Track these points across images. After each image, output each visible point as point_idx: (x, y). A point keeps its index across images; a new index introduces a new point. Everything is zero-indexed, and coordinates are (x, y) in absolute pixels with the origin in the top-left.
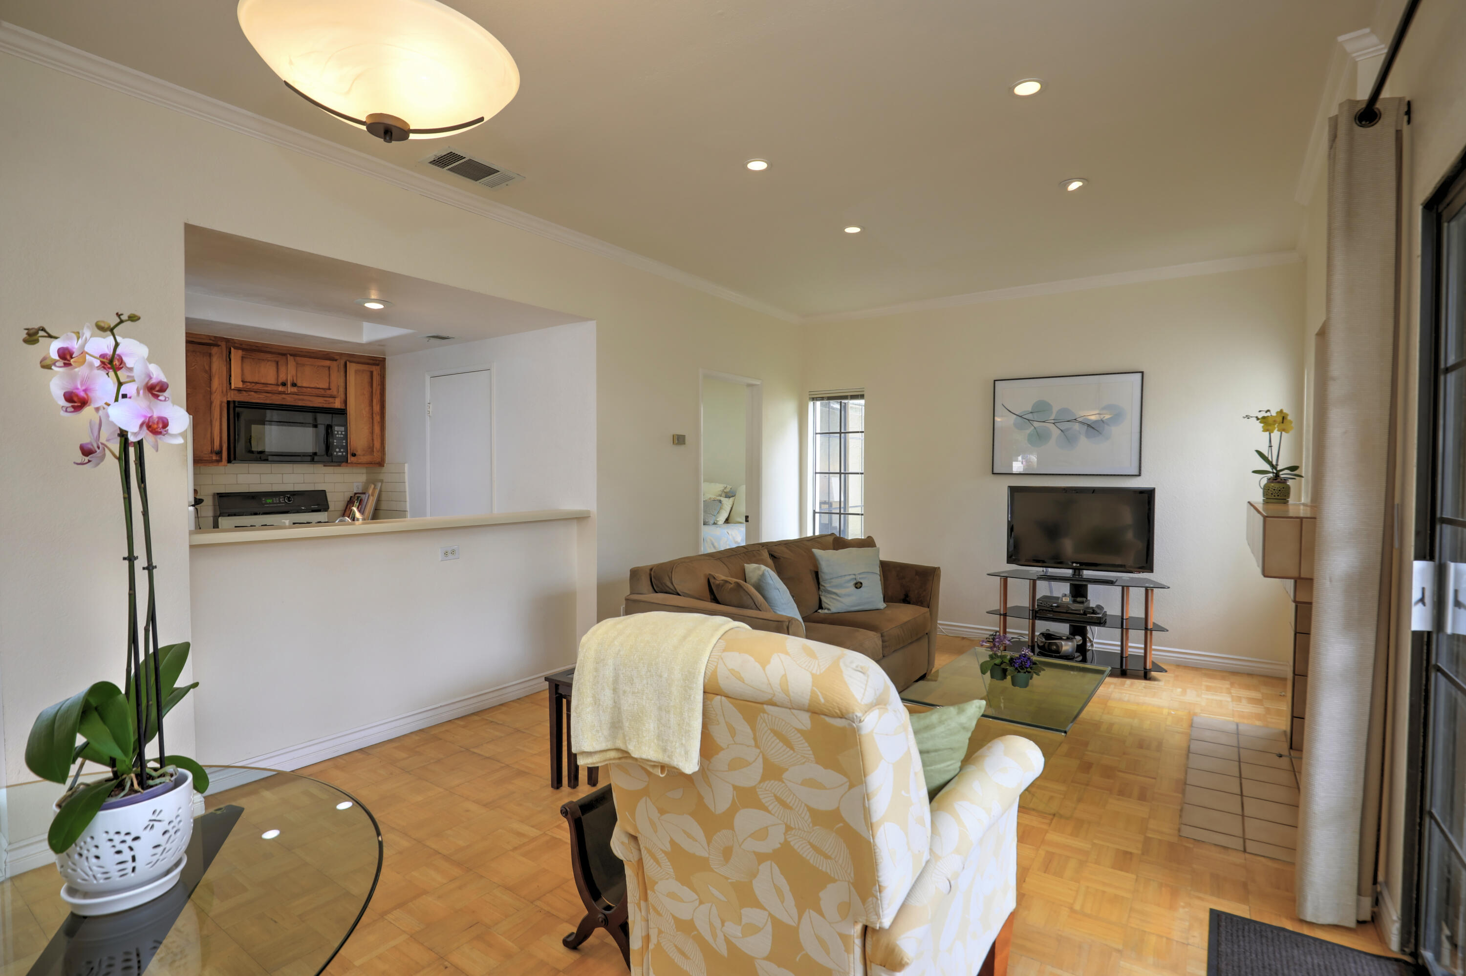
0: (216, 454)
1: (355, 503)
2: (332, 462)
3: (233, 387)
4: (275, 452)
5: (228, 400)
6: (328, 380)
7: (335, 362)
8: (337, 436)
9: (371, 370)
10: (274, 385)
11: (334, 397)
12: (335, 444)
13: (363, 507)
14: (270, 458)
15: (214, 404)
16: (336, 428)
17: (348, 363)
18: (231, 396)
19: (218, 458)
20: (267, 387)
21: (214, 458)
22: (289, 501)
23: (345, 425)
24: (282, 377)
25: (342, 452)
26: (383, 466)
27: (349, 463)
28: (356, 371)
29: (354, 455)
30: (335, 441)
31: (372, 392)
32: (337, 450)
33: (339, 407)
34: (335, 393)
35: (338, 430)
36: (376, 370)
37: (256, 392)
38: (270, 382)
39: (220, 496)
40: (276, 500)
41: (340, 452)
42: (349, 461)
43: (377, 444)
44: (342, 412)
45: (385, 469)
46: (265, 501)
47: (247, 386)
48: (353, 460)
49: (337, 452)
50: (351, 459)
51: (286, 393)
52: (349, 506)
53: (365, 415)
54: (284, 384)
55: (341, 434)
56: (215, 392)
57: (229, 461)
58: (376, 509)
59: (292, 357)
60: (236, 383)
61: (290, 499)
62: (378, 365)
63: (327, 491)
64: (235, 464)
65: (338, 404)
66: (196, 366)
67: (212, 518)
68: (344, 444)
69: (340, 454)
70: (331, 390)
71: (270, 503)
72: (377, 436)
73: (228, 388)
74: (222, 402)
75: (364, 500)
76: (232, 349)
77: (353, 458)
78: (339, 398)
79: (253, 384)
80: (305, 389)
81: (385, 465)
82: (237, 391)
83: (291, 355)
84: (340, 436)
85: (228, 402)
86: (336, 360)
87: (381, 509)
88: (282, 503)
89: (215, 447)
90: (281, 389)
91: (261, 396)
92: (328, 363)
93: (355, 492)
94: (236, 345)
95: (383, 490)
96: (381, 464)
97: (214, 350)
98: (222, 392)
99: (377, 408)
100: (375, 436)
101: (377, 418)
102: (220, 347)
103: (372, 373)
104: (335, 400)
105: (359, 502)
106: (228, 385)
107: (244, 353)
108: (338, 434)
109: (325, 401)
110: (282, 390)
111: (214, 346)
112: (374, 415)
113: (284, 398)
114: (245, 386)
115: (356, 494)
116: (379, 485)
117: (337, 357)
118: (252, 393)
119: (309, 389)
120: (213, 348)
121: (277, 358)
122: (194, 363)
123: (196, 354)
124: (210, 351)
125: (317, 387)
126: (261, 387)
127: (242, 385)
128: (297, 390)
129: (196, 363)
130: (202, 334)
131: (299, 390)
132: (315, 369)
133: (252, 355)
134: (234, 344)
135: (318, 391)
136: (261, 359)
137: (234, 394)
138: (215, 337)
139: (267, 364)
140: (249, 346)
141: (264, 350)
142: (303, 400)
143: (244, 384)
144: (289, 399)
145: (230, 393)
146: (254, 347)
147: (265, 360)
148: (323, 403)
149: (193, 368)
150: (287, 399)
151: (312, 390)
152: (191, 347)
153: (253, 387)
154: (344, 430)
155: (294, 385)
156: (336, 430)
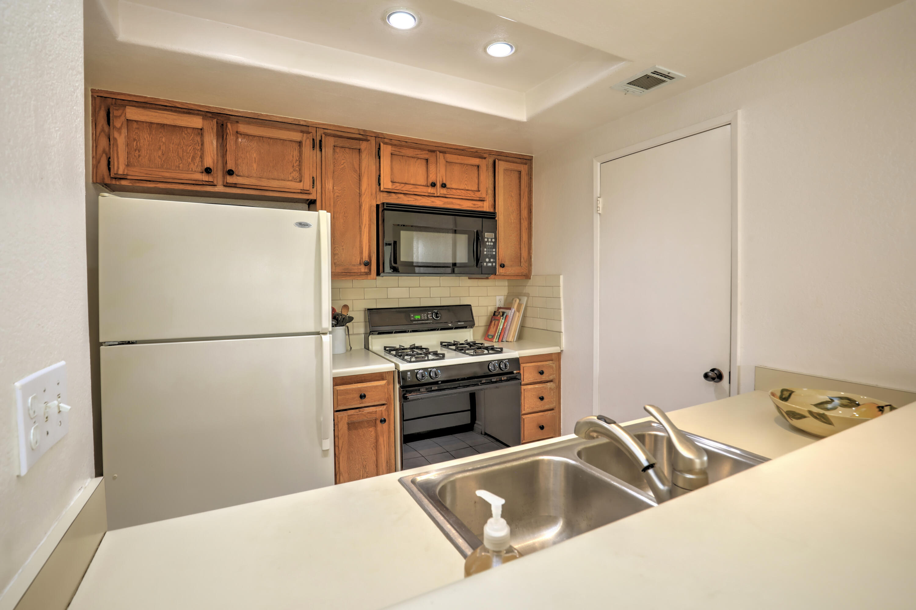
0: (365, 265)
1: (501, 319)
2: (482, 274)
3: (382, 189)
4: (423, 263)
5: (377, 203)
6: (477, 181)
7: (484, 160)
8: (487, 244)
9: (519, 169)
10: (423, 186)
11: (482, 201)
12: (485, 253)
13: (509, 323)
14: (417, 270)
15: (363, 208)
16: (486, 235)
17: (497, 161)
18: (380, 199)
19: (366, 271)
20: (417, 188)
21: (363, 270)
22: (437, 317)
23: (494, 230)
24: (432, 179)
25: (492, 262)
26: (530, 279)
27: (498, 275)
28: (506, 170)
29: (502, 266)
30: (485, 250)
31: (520, 195)
32: (487, 260)
33: (488, 210)
34: (484, 195)
35: (488, 236)
36: (524, 169)
37: (405, 194)
38: (419, 183)
39: (370, 311)
40: (424, 317)
41: (490, 262)
42: (497, 273)
43: (524, 254)
44: (491, 216)
45: (530, 282)
46: (413, 317)
47: (397, 187)
48: (501, 272)
49: (487, 263)
50: (500, 270)
51: (436, 195)
52: (493, 322)
53: (512, 221)
54: (433, 185)
55: (491, 241)
56: (364, 194)
57: (378, 274)
58: (522, 326)
59: (441, 154)
60: (386, 184)
61: (438, 315)
62: (526, 164)
63: (472, 306)
64: (384, 277)
65: (486, 207)
66: (345, 164)
67: (363, 335)
68: (494, 253)
69: (490, 264)
70: (480, 192)
71: (418, 320)
72: (524, 244)
73: (378, 190)
74: (371, 207)
75: (510, 317)
76: (382, 144)
77: (501, 269)
78: (488, 201)
79: (403, 185)
80: (454, 191)
81: (532, 276)
82: (386, 193)
83: (440, 152)
84: (490, 244)
85: (378, 206)
86: (485, 158)
87: (526, 326)
88: (430, 319)
89: (364, 257)
90: (431, 190)
91: (410, 199)
92: (476, 161)
93: (497, 306)
94: (386, 140)
95: (529, 305)
96: (527, 276)
97: (363, 145)
98: (372, 195)
99: (525, 213)
100: (523, 245)
101: (525, 224)
102: (369, 142)
103: (520, 172)
104: (484, 203)
105: (504, 318)
106: (377, 186)
107: (393, 149)
108: (488, 241)
109: (474, 205)
110: (432, 192)
111: (362, 140)
112: (522, 221)
113: (433, 202)
114: (394, 187)
115: (499, 308)
116: (525, 299)
117: (485, 155)
118: (402, 196)
119: (458, 191)
120: (362, 143)
121: (426, 156)
122: (343, 161)
123: (345, 150)
124: (360, 146)
125: (466, 188)
126: (411, 189)
127: (391, 186)
128: (446, 192)
129: (345, 161)
130: (352, 128)
131: (448, 192)
132: (464, 168)
133: (401, 152)
134: (383, 139)
135: (467, 193)
136: (411, 157)
137: (383, 196)
138: (364, 131)
139: (416, 162)
140: (398, 141)
141: (413, 146)
142: (452, 203)
143: (393, 185)
144: (439, 203)
145: (379, 195)
146: (404, 142)
147: (415, 158)
148: (472, 207)
149: (342, 166)
150: (436, 203)
151: (461, 192)
152: (340, 142)
153: (402, 188)
154: (494, 237)
155: (444, 186)
156: (486, 237)
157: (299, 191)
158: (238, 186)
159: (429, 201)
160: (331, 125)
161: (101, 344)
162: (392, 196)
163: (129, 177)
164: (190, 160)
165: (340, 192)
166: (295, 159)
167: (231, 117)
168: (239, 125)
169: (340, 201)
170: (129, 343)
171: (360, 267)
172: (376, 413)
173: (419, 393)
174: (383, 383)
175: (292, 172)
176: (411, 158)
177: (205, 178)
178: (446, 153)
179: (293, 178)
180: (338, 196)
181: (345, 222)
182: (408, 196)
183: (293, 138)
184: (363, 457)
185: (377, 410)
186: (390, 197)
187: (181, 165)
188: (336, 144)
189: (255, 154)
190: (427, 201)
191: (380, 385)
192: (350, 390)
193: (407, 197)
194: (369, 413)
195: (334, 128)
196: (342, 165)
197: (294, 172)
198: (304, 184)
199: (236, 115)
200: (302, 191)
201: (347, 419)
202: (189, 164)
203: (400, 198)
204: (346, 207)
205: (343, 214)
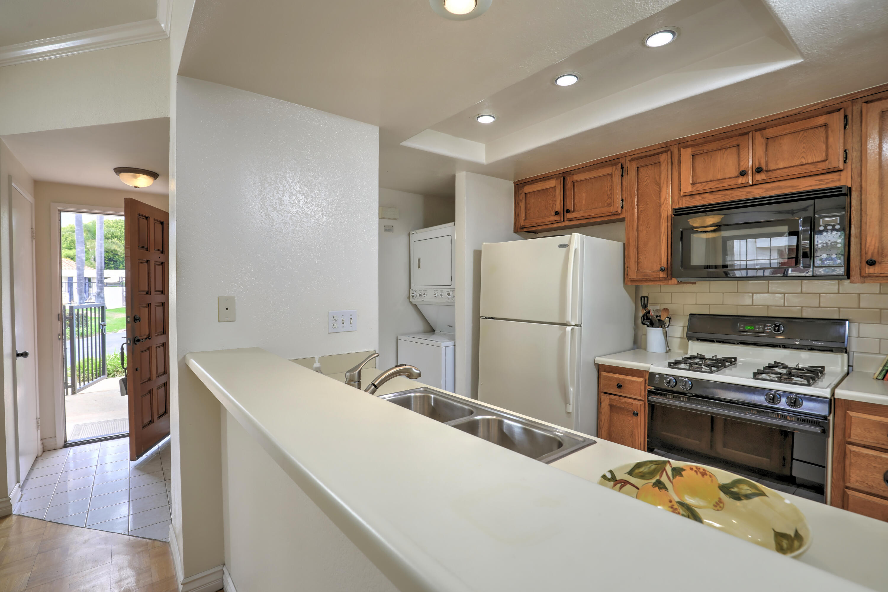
0: (662, 271)
3: (682, 194)
6: (824, 146)
10: (731, 177)
11: (833, 173)
15: (662, 217)
16: (823, 221)
17: (864, 105)
20: (723, 183)
24: (743, 165)
28: (885, 112)
32: (824, 256)
37: (709, 193)
38: (726, 177)
39: (692, 316)
40: (759, 328)
42: (862, 274)
44: (833, 193)
46: (744, 327)
47: (698, 188)
48: (871, 272)
49: (823, 260)
50: (867, 269)
51: (750, 183)
54: (743, 173)
56: (663, 204)
59: (759, 132)
60: (687, 187)
61: (779, 328)
66: (648, 181)
70: (831, 160)
71: (749, 331)
73: (677, 196)
74: (669, 213)
76: (682, 150)
77: (870, 267)
78: (849, 170)
79: (705, 184)
80: (780, 171)
82: (689, 197)
83: (758, 130)
86: (841, 111)
88: (767, 333)
90: (741, 180)
91: (717, 196)
92: (823, 120)
94: (688, 144)
97: (663, 157)
98: (670, 201)
102: (670, 152)
104: (840, 175)
106: (677, 193)
107: (694, 150)
109: (821, 180)
110: (744, 182)
111: (661, 153)
113: (749, 192)
114: (694, 188)
117: (842, 106)
118: (707, 195)
119: (787, 170)
120: (661, 156)
121: (736, 143)
122: (646, 178)
123: (647, 168)
124: (659, 160)
125: (803, 162)
126: (715, 185)
127: (691, 189)
128: (765, 176)
129: (648, 177)
130: (653, 145)
131: (768, 176)
132: (799, 137)
133: (703, 150)
134: (686, 143)
135: (802, 169)
136: (715, 151)
137: (685, 201)
138: (666, 143)
139: (724, 154)
140: (704, 139)
141: (722, 137)
142: (780, 187)
143: (694, 187)
144: (758, 192)
145: (681, 200)
146: (711, 137)
147: (722, 149)
148: (816, 185)
149: (645, 183)
150: (753, 192)
151: (791, 170)
152: (641, 163)
153: (704, 187)
154: (838, 222)
155: (759, 170)
156: (821, 224)
157: (610, 214)
158: (573, 219)
159: (743, 193)
160: (635, 150)
161: (480, 317)
162: (696, 198)
163: (525, 227)
164: (551, 209)
165: (644, 207)
166: (609, 189)
167: (572, 172)
168: (574, 176)
169: (644, 215)
170: (492, 318)
171: (658, 273)
172: (632, 405)
173: (665, 399)
174: (641, 380)
175: (607, 200)
176: (718, 151)
177: (556, 218)
178: (766, 129)
179: (608, 204)
180: (642, 211)
181: (647, 233)
182: (714, 193)
183: (606, 173)
184: (622, 440)
185: (634, 402)
186: (693, 200)
187: (547, 213)
188: (638, 165)
189: (584, 194)
190: (740, 193)
191: (637, 381)
192: (612, 377)
193: (713, 195)
194: (626, 402)
195: (638, 152)
196: (645, 181)
197: (608, 199)
198: (613, 207)
199: (574, 169)
200: (612, 214)
201: (608, 401)
202: (551, 211)
203: (705, 198)
204: (648, 219)
205: (646, 226)
